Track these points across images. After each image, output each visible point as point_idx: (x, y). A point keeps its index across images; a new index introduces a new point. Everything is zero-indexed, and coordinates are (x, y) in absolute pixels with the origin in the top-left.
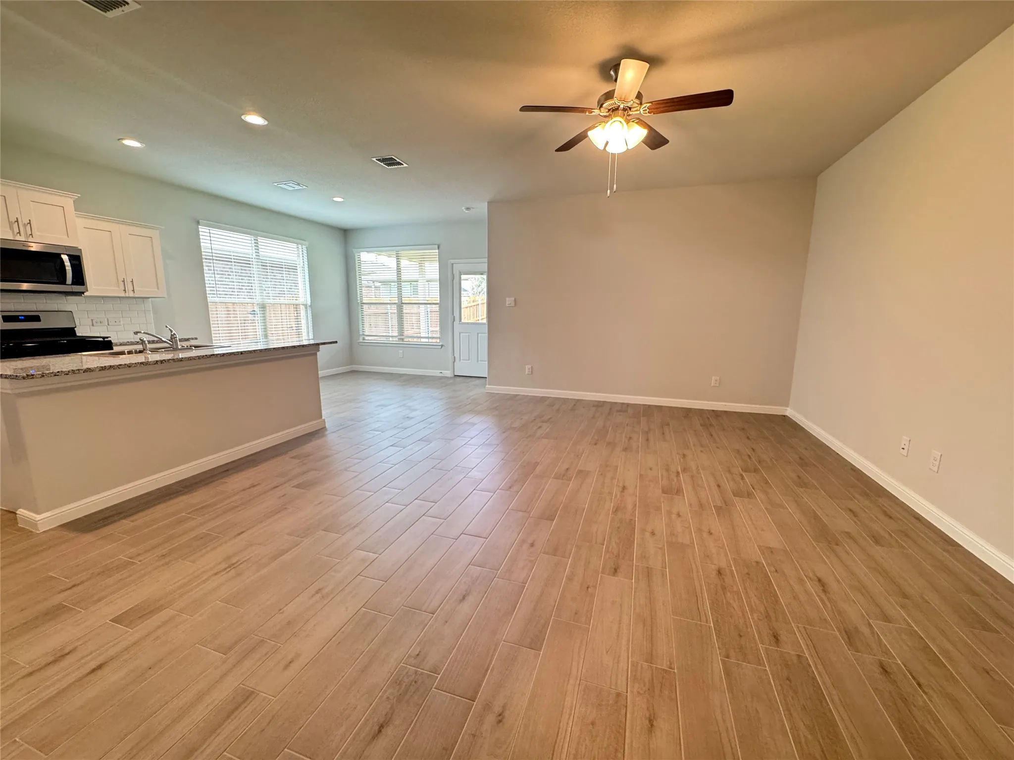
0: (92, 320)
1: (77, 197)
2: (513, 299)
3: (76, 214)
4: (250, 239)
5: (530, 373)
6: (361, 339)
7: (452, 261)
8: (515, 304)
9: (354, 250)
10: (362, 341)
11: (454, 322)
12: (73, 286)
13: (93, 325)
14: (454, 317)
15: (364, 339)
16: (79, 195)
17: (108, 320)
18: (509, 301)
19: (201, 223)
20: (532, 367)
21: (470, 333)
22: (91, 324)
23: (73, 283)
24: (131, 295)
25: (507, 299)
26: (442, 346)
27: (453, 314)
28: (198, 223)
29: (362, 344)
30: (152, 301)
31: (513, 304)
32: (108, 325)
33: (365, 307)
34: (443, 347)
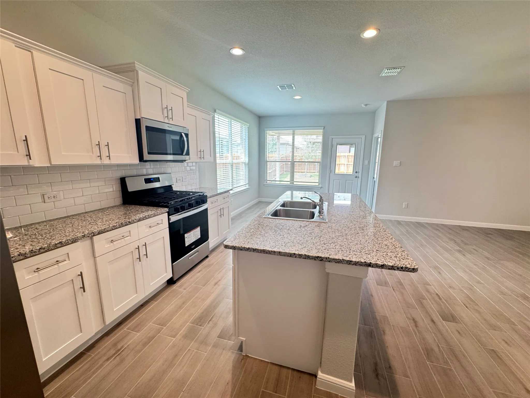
0: (176, 178)
1: (188, 91)
2: (399, 162)
3: (187, 104)
5: (406, 207)
7: (332, 137)
8: (400, 165)
9: (265, 129)
10: (265, 184)
11: (331, 174)
12: (185, 156)
13: (177, 182)
14: (331, 170)
15: (266, 183)
16: (190, 90)
17: (182, 178)
18: (396, 163)
20: (408, 204)
21: (340, 180)
23: (186, 155)
25: (395, 162)
26: (321, 187)
27: (330, 169)
28: (215, 111)
29: (265, 185)
31: (399, 165)
32: (182, 181)
33: (268, 163)
34: (322, 189)
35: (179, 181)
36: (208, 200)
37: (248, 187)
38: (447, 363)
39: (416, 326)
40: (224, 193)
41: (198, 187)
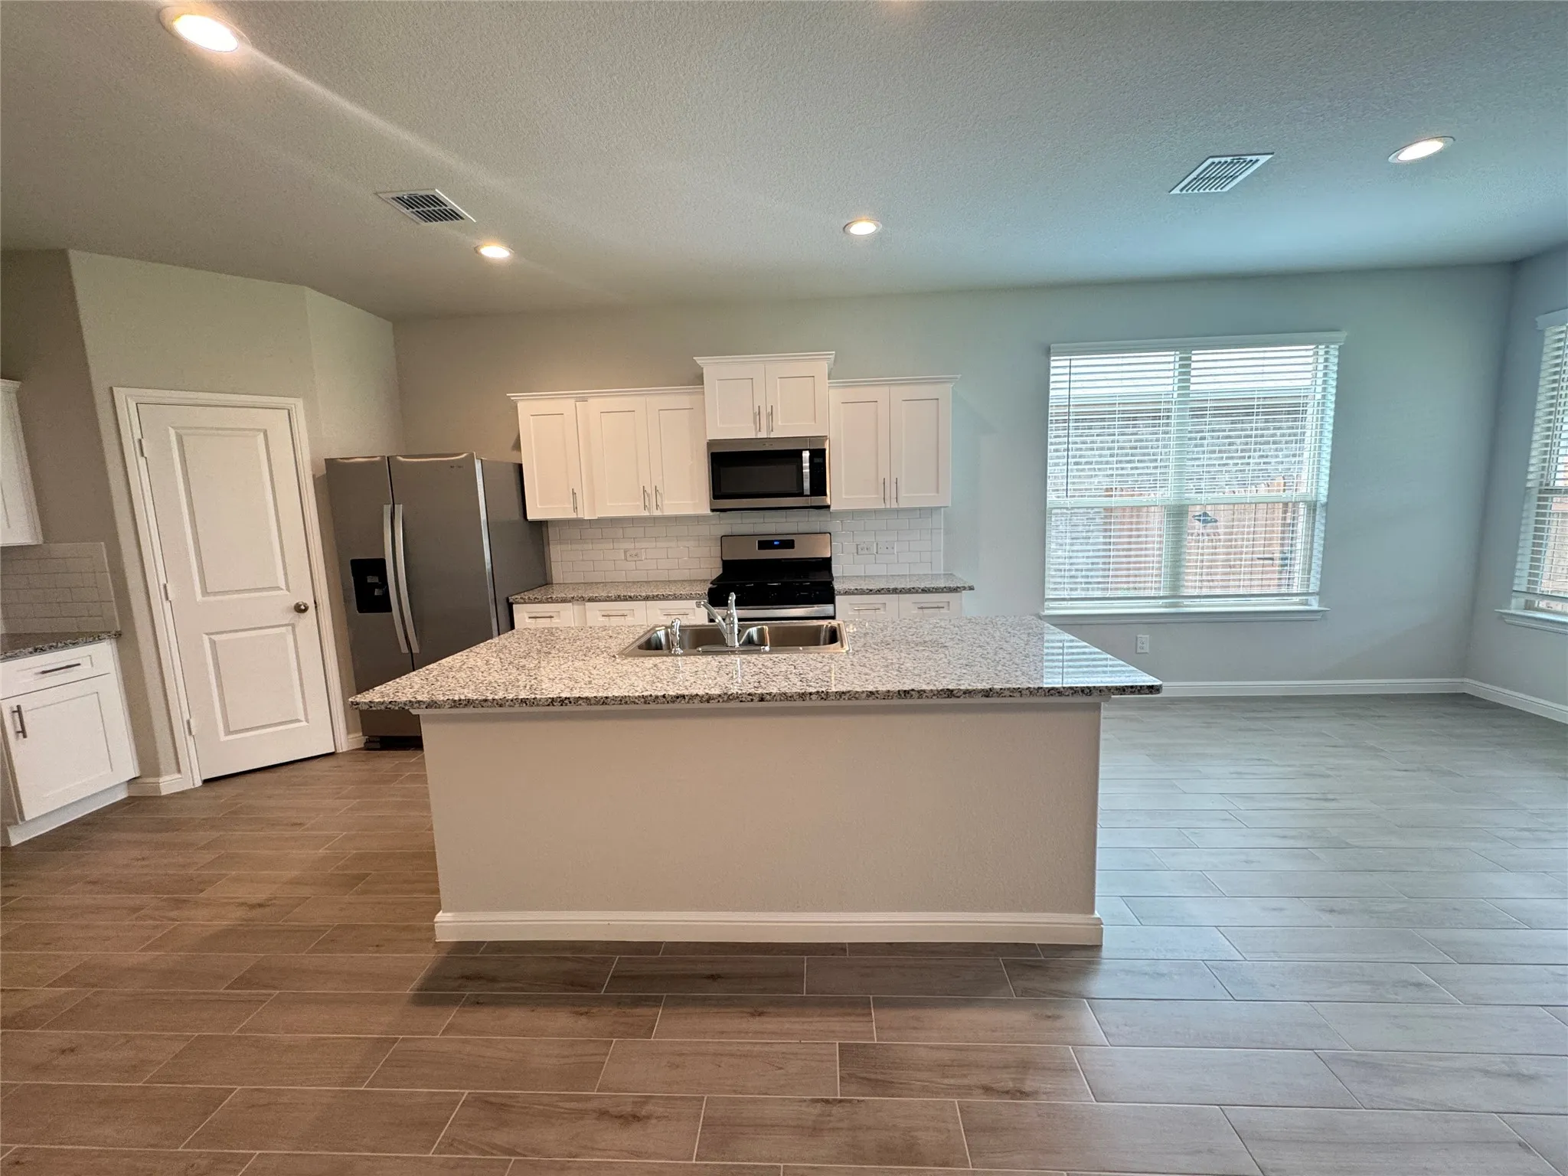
0: (857, 545)
1: (832, 357)
3: (828, 383)
4: (1171, 359)
6: (1515, 607)
10: (1515, 610)
12: (809, 497)
13: (857, 553)
16: (837, 353)
17: (877, 544)
19: (1052, 351)
22: (856, 551)
23: (811, 492)
24: (894, 506)
28: (1048, 352)
29: (1511, 620)
30: (944, 511)
32: (877, 553)
33: (1557, 501)
35: (866, 552)
36: (837, 598)
37: (1315, 607)
38: (450, 1145)
39: (603, 1114)
40: (917, 592)
41: (942, 572)
